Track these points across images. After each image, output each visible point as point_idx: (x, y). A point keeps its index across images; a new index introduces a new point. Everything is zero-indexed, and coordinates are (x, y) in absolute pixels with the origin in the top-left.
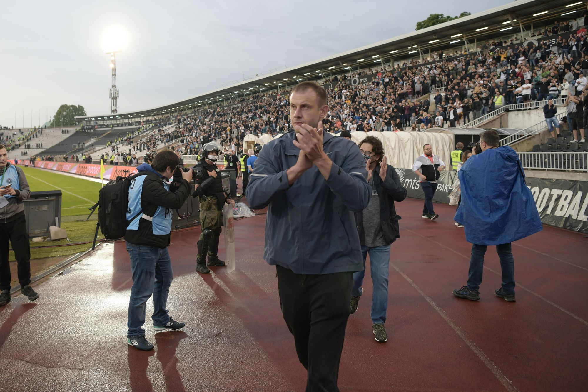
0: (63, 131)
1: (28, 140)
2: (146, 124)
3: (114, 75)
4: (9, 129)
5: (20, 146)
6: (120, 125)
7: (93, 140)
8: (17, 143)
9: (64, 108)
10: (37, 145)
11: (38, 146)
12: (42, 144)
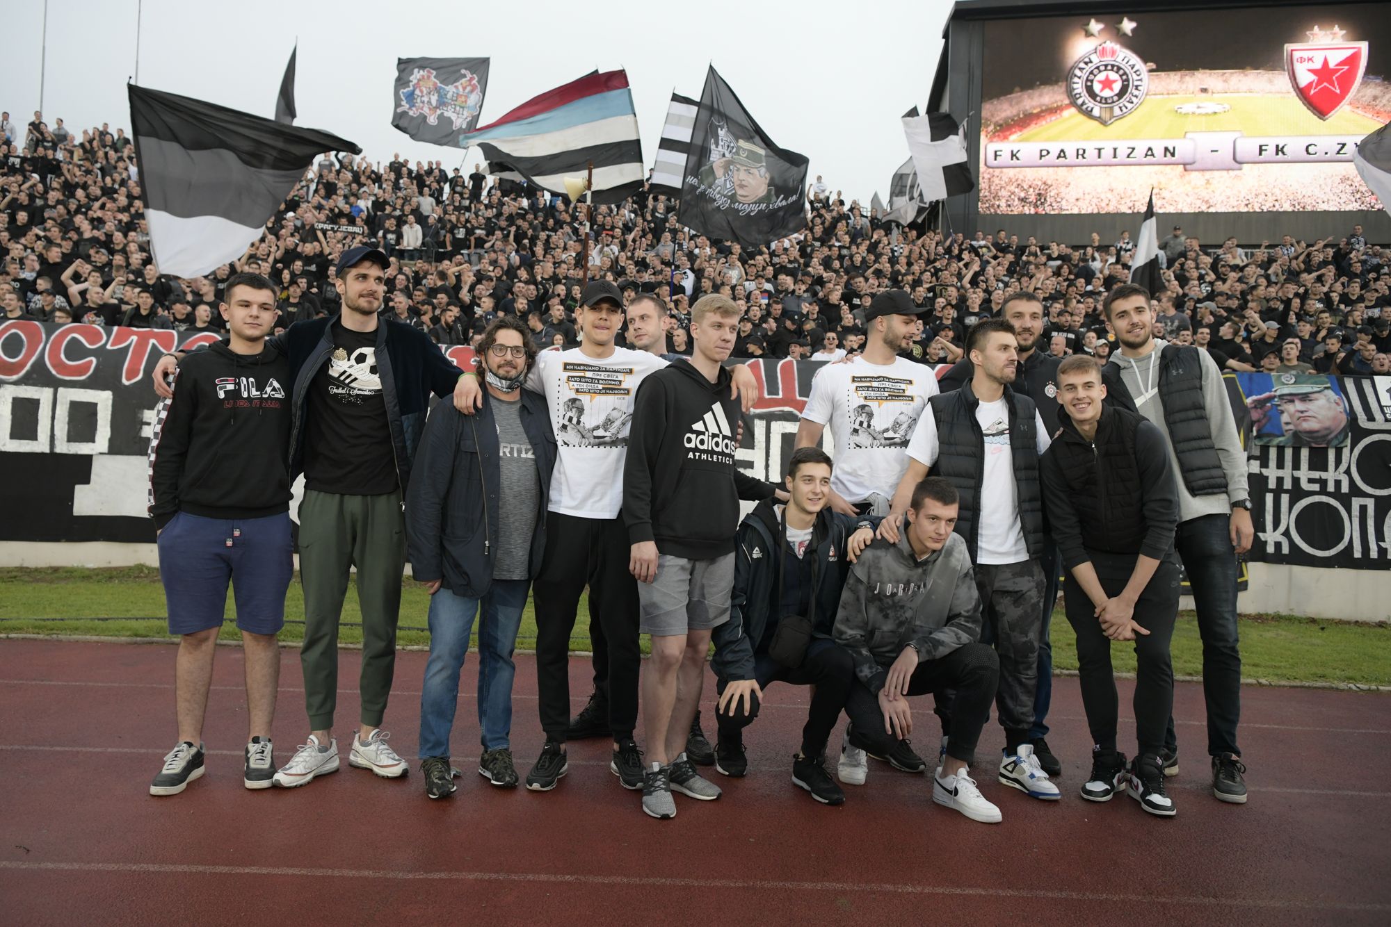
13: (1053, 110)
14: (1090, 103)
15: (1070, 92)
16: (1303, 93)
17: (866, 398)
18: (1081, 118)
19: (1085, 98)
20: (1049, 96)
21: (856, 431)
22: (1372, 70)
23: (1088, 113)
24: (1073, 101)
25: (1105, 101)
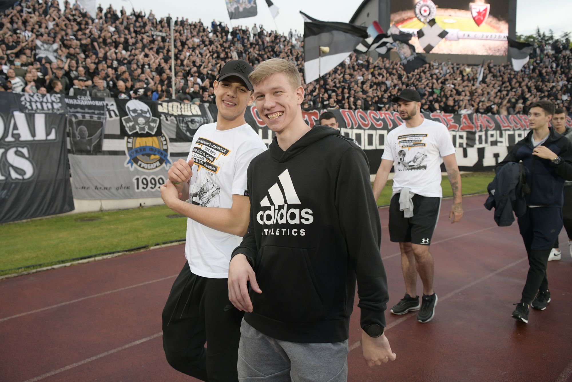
13: (410, 18)
14: (421, 17)
15: (415, 12)
16: (474, 18)
17: (402, 147)
18: (418, 21)
19: (419, 15)
20: (409, 14)
21: (399, 163)
22: (491, 13)
23: (420, 20)
24: (416, 15)
25: (424, 16)
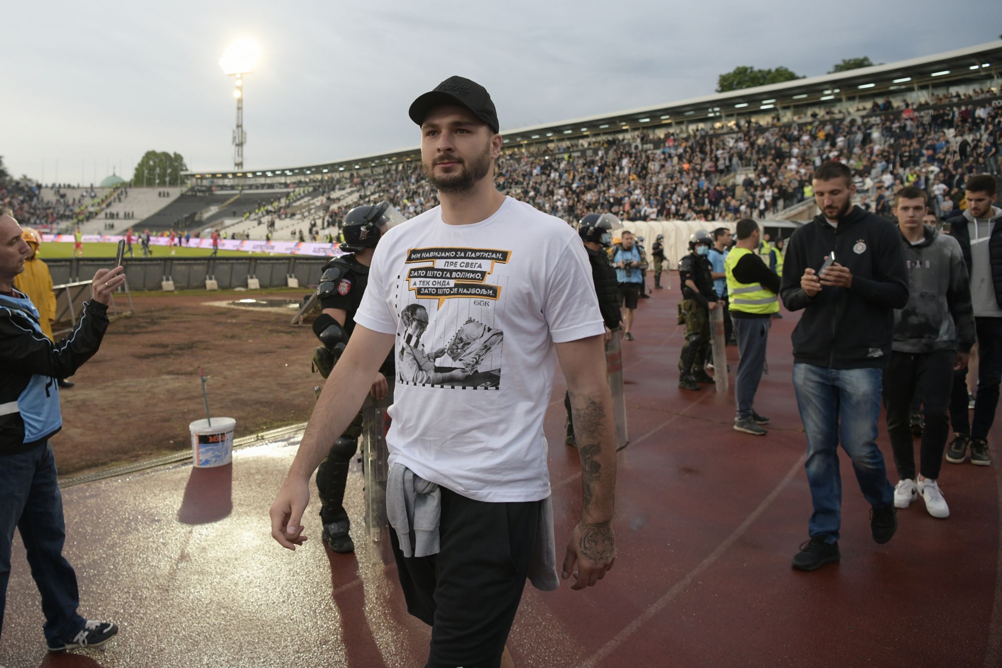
0: (160, 194)
1: (109, 205)
2: (298, 186)
3: (240, 109)
4: (74, 188)
5: (96, 214)
6: (254, 187)
7: (214, 210)
8: (92, 209)
9: (150, 155)
10: (125, 214)
11: (127, 216)
12: (133, 214)
21: (402, 351)
